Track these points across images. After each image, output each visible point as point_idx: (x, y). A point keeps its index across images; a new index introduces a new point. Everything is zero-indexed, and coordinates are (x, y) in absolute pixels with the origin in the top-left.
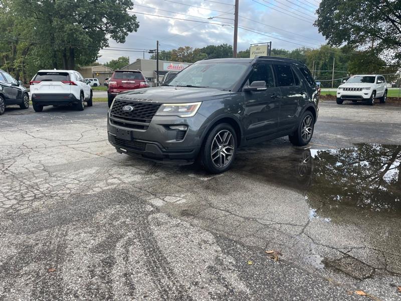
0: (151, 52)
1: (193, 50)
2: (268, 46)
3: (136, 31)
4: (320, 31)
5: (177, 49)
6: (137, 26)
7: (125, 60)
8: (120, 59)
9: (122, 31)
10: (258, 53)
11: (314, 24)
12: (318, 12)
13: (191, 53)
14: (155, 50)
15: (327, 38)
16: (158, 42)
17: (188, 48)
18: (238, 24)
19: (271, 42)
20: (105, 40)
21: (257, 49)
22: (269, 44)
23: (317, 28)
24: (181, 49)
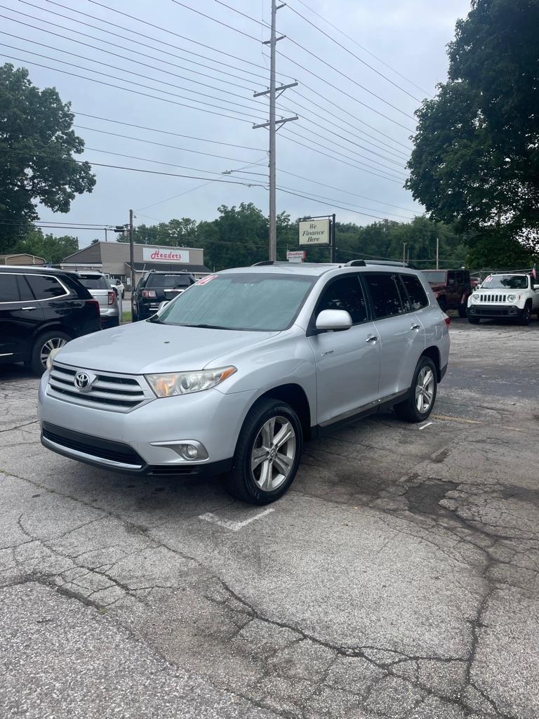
0: (119, 229)
1: (197, 225)
2: (330, 221)
3: (90, 191)
4: (415, 197)
5: (167, 223)
6: (92, 182)
7: (72, 243)
8: (61, 239)
9: (64, 191)
10: (314, 233)
11: (406, 186)
12: (410, 165)
13: (192, 230)
14: (127, 225)
15: (428, 210)
16: (131, 211)
17: (187, 221)
18: (277, 183)
19: (334, 216)
20: (31, 207)
21: (312, 226)
22: (331, 218)
23: (410, 192)
24: (175, 223)
